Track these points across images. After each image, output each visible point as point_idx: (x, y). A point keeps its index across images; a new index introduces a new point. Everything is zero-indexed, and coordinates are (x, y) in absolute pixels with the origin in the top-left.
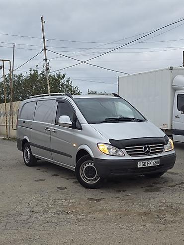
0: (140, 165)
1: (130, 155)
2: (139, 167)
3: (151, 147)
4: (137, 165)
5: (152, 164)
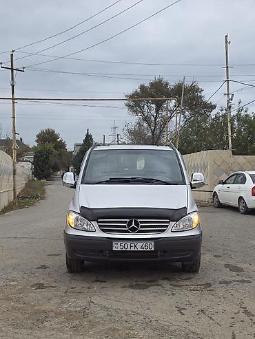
0: (117, 247)
1: (104, 231)
2: (114, 249)
3: (141, 222)
4: (112, 247)
5: (139, 247)
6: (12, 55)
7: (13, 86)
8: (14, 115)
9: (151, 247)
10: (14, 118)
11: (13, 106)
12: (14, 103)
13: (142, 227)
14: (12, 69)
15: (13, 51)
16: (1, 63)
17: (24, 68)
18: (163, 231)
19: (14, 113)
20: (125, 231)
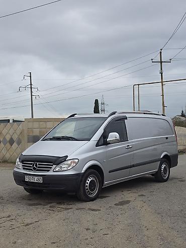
1: (24, 169)
4: (25, 179)
5: (35, 180)
6: (161, 52)
7: (162, 74)
8: (163, 94)
9: (41, 180)
11: (162, 87)
12: (162, 85)
13: (39, 167)
14: (161, 62)
15: (161, 50)
16: (152, 60)
17: (170, 60)
18: (48, 171)
19: (163, 92)
20: (31, 170)
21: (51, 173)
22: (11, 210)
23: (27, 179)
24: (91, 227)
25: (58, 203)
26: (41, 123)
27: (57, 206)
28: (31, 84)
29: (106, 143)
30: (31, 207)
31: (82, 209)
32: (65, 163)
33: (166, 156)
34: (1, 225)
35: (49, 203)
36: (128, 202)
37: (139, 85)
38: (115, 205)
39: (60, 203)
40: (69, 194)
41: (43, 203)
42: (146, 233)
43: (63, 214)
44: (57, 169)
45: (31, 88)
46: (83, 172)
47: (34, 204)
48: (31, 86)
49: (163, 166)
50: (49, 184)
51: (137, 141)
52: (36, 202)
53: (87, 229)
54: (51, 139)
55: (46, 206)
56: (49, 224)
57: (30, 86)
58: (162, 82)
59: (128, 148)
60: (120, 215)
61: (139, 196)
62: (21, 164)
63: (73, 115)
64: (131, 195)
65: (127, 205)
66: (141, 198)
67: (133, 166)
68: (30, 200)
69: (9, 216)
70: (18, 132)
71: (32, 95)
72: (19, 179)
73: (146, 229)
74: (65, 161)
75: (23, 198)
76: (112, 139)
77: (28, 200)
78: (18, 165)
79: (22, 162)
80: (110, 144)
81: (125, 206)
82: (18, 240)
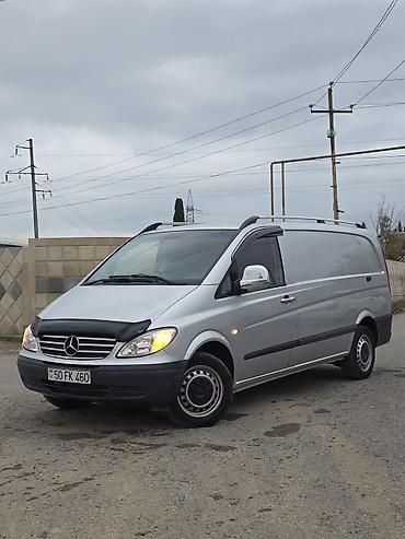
1: (44, 351)
2: (49, 378)
4: (47, 374)
5: (74, 377)
6: (330, 90)
7: (332, 138)
8: (335, 183)
9: (86, 379)
10: (335, 187)
11: (334, 168)
12: (334, 163)
13: (81, 348)
14: (331, 112)
15: (331, 84)
16: (311, 106)
17: (351, 106)
18: (105, 355)
19: (335, 179)
20: (63, 354)
21: (110, 361)
22: (20, 450)
23: (52, 376)
24: (224, 491)
25: (129, 433)
26: (66, 249)
27: (129, 438)
28: (32, 166)
29: (237, 291)
30: (68, 443)
31: (192, 445)
32: (145, 336)
33: (367, 320)
34: (4, 489)
35: (110, 433)
36: (295, 428)
37: (283, 162)
38: (267, 434)
39: (134, 432)
40: (154, 410)
41: (93, 433)
42: (363, 504)
43: (148, 460)
44: (125, 353)
45: (33, 174)
46: (186, 358)
47: (72, 434)
48: (33, 170)
49: (362, 343)
50: (106, 387)
51: (303, 286)
52: (75, 430)
53: (217, 498)
54: (105, 282)
55: (103, 440)
56: (121, 484)
57: (29, 170)
58: (333, 156)
59: (287, 301)
60: (286, 461)
61: (316, 412)
62: (36, 341)
63: (154, 227)
64: (297, 410)
65: (296, 435)
66: (322, 418)
67: (298, 343)
68: (61, 425)
69: (19, 466)
70: (14, 270)
71: (34, 191)
72: (33, 375)
73: (359, 494)
74: (145, 332)
75: (42, 420)
76: (250, 281)
77: (56, 425)
78: (29, 342)
79: (40, 335)
80: (246, 291)
81: (291, 438)
82: (51, 527)
